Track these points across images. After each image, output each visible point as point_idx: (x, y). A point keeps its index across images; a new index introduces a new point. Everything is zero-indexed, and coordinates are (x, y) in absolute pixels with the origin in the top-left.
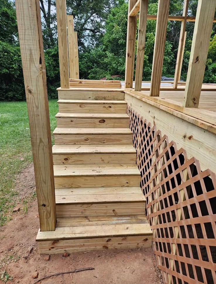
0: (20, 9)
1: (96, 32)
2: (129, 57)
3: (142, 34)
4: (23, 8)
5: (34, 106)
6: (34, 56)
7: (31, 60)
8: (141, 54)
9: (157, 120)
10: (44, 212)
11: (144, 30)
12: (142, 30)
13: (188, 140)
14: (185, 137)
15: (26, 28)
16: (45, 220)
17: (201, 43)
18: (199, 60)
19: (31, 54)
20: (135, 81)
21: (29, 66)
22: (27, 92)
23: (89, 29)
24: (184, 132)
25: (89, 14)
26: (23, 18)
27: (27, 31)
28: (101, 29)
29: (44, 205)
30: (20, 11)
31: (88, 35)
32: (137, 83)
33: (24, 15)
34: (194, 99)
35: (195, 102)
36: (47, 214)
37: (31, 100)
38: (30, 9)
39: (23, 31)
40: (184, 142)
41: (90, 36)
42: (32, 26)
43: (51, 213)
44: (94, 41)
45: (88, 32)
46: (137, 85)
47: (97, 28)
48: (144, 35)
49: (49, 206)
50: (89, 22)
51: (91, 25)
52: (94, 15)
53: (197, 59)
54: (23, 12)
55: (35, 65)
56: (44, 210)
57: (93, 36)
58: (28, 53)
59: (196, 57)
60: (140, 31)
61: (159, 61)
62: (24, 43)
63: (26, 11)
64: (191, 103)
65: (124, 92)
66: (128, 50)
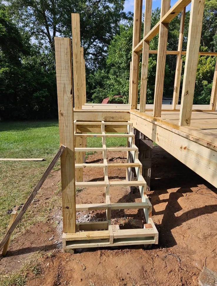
0: (58, 55)
1: (99, 56)
2: (134, 84)
3: (145, 67)
4: (61, 55)
5: (65, 125)
6: (67, 88)
7: (64, 91)
8: (144, 83)
9: (160, 136)
10: (67, 214)
11: (146, 64)
12: (145, 64)
13: (184, 150)
14: (181, 148)
15: (62, 69)
16: (68, 221)
17: (190, 82)
18: (189, 93)
19: (64, 87)
20: (140, 105)
21: (62, 96)
22: (59, 115)
23: (91, 54)
24: (181, 144)
25: (92, 40)
26: (60, 62)
27: (63, 71)
28: (103, 53)
29: (68, 208)
30: (58, 57)
31: (90, 59)
32: (142, 106)
33: (61, 59)
34: (187, 120)
35: (187, 122)
36: (69, 215)
37: (63, 121)
38: (66, 56)
39: (60, 71)
40: (181, 152)
41: (92, 59)
42: (67, 67)
43: (73, 214)
44: (96, 64)
45: (91, 55)
46: (142, 108)
47: (99, 53)
48: (146, 68)
49: (71, 208)
50: (91, 47)
51: (94, 50)
52: (96, 40)
53: (187, 93)
54: (61, 57)
55: (67, 95)
56: (67, 212)
57: (95, 59)
58: (63, 86)
59: (187, 91)
60: (143, 65)
61: (159, 90)
62: (60, 79)
63: (63, 57)
64: (185, 123)
65: (130, 113)
66: (133, 78)
